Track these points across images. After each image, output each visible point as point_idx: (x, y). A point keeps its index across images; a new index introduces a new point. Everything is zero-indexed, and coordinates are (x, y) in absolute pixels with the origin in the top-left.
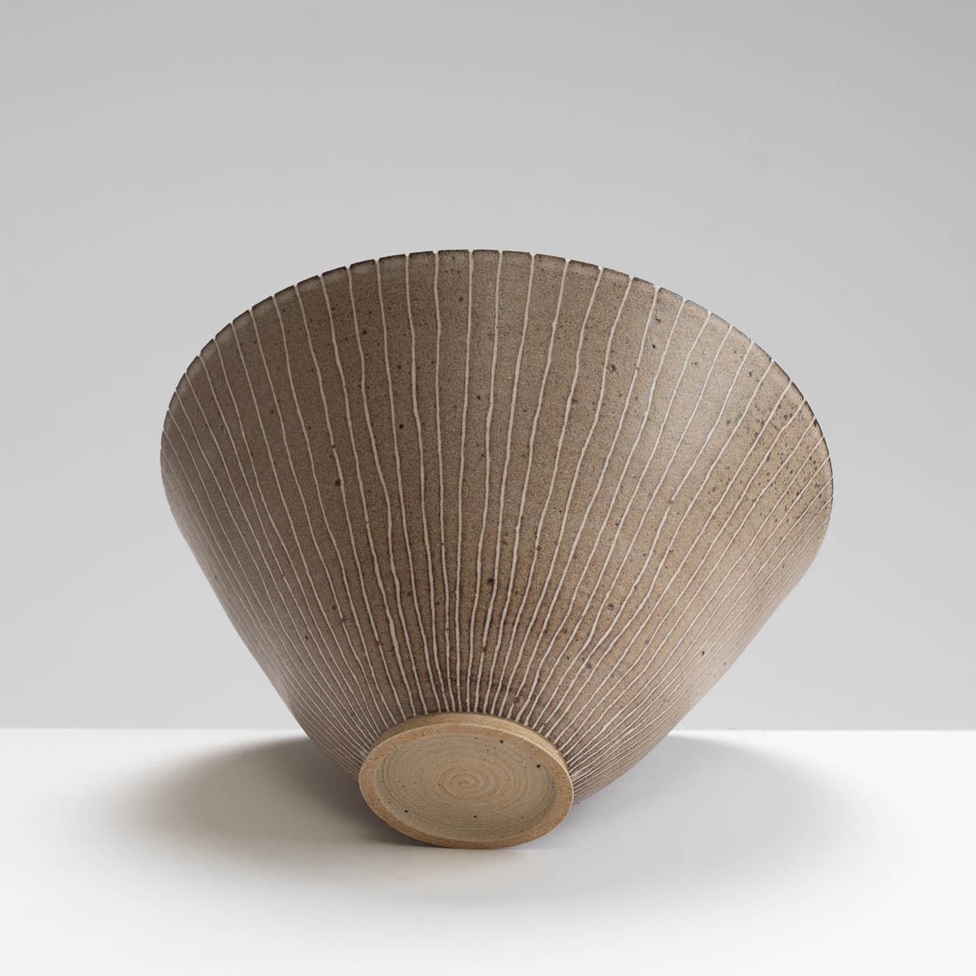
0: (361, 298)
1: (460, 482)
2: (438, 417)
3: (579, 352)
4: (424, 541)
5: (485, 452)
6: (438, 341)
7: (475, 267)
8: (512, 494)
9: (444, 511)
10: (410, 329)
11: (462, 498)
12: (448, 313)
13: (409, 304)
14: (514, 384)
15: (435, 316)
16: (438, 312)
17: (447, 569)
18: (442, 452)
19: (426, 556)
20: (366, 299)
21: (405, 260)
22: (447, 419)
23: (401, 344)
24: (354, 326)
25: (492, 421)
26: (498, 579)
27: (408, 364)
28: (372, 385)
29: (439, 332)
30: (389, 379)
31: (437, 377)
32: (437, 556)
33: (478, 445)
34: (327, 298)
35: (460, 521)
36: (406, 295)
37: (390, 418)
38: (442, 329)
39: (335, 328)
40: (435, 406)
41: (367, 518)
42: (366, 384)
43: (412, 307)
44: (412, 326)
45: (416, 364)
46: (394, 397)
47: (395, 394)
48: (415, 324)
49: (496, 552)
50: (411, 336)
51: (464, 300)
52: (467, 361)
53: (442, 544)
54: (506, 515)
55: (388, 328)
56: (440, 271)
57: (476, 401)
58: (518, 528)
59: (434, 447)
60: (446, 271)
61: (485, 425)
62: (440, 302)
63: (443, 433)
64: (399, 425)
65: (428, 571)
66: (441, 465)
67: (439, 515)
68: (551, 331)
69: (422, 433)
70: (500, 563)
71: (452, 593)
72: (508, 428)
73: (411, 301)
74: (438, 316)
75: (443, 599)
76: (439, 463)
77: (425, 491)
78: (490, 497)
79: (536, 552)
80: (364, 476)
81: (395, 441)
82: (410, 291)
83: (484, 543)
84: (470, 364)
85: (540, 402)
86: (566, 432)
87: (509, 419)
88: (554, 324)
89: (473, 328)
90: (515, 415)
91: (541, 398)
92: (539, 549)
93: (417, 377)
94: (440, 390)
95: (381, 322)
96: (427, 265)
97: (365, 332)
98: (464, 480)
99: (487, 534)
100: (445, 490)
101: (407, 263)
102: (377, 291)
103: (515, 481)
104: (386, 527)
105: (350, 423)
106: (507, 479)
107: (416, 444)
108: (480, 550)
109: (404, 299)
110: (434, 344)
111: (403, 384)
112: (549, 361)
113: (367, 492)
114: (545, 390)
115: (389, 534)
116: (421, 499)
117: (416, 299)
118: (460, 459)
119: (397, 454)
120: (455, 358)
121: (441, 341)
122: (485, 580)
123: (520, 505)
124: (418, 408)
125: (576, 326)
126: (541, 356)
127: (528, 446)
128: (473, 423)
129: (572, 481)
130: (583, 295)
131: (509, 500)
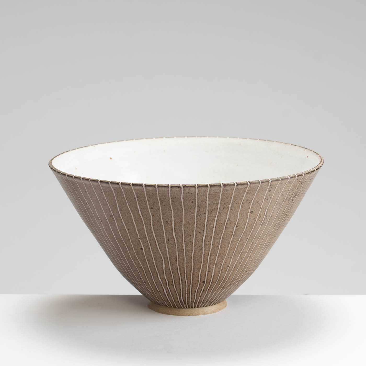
0: (150, 197)
1: (192, 257)
2: (183, 239)
3: (239, 212)
4: (178, 272)
5: (202, 248)
6: (183, 215)
7: (198, 192)
8: (212, 258)
9: (186, 265)
10: (171, 210)
11: (193, 261)
12: (187, 206)
13: (171, 203)
14: (214, 227)
15: (182, 207)
16: (183, 206)
17: (187, 280)
18: (185, 248)
19: (179, 276)
20: (152, 198)
21: (169, 188)
22: (187, 239)
23: (168, 215)
24: (147, 205)
25: (205, 239)
26: (206, 281)
27: (171, 221)
28: (155, 225)
29: (184, 212)
30: (163, 225)
31: (183, 226)
32: (183, 277)
33: (199, 246)
34: (135, 193)
35: (192, 267)
36: (169, 199)
37: (164, 237)
38: (185, 212)
39: (139, 204)
40: (182, 235)
41: (154, 262)
42: (153, 224)
43: (172, 204)
44: (172, 210)
45: (174, 222)
46: (165, 231)
47: (165, 230)
48: (173, 209)
49: (206, 274)
50: (172, 213)
51: (194, 202)
52: (195, 222)
53: (185, 273)
54: (210, 264)
55: (162, 209)
56: (184, 193)
57: (198, 234)
58: (214, 267)
59: (182, 247)
60: (186, 193)
61: (202, 240)
62: (184, 203)
63: (186, 243)
64: (167, 239)
65: (179, 280)
66: (185, 252)
67: (184, 266)
68: (229, 208)
69: (177, 243)
70: (207, 277)
71: (189, 286)
72: (211, 240)
73: (172, 202)
74: (183, 207)
75: (185, 287)
76: (184, 251)
77: (178, 259)
78: (204, 260)
79: (221, 271)
80: (153, 251)
81: (166, 244)
82: (171, 199)
83: (201, 272)
84: (196, 223)
85: (224, 230)
86: (233, 237)
87: (212, 238)
88: (230, 206)
89: (197, 211)
90: (214, 236)
91: (224, 229)
92: (222, 270)
93: (175, 226)
94: (184, 230)
95: (159, 206)
96: (178, 191)
97: (152, 208)
98: (194, 256)
99: (203, 270)
100: (186, 259)
101: (170, 190)
102: (157, 197)
103: (213, 254)
104: (162, 266)
105: (146, 234)
106: (211, 254)
107: (175, 246)
108: (200, 275)
109: (169, 200)
110: (182, 216)
111: (169, 227)
112: (228, 217)
113: (154, 255)
114: (226, 226)
115: (164, 268)
116: (177, 261)
117: (174, 201)
118: (192, 250)
119: (166, 247)
120: (190, 221)
121: (184, 215)
122: (201, 282)
123: (215, 260)
124: (175, 235)
125: (238, 204)
126: (225, 217)
127: (219, 244)
128: (197, 240)
129: (235, 249)
130: (241, 194)
131: (211, 260)
